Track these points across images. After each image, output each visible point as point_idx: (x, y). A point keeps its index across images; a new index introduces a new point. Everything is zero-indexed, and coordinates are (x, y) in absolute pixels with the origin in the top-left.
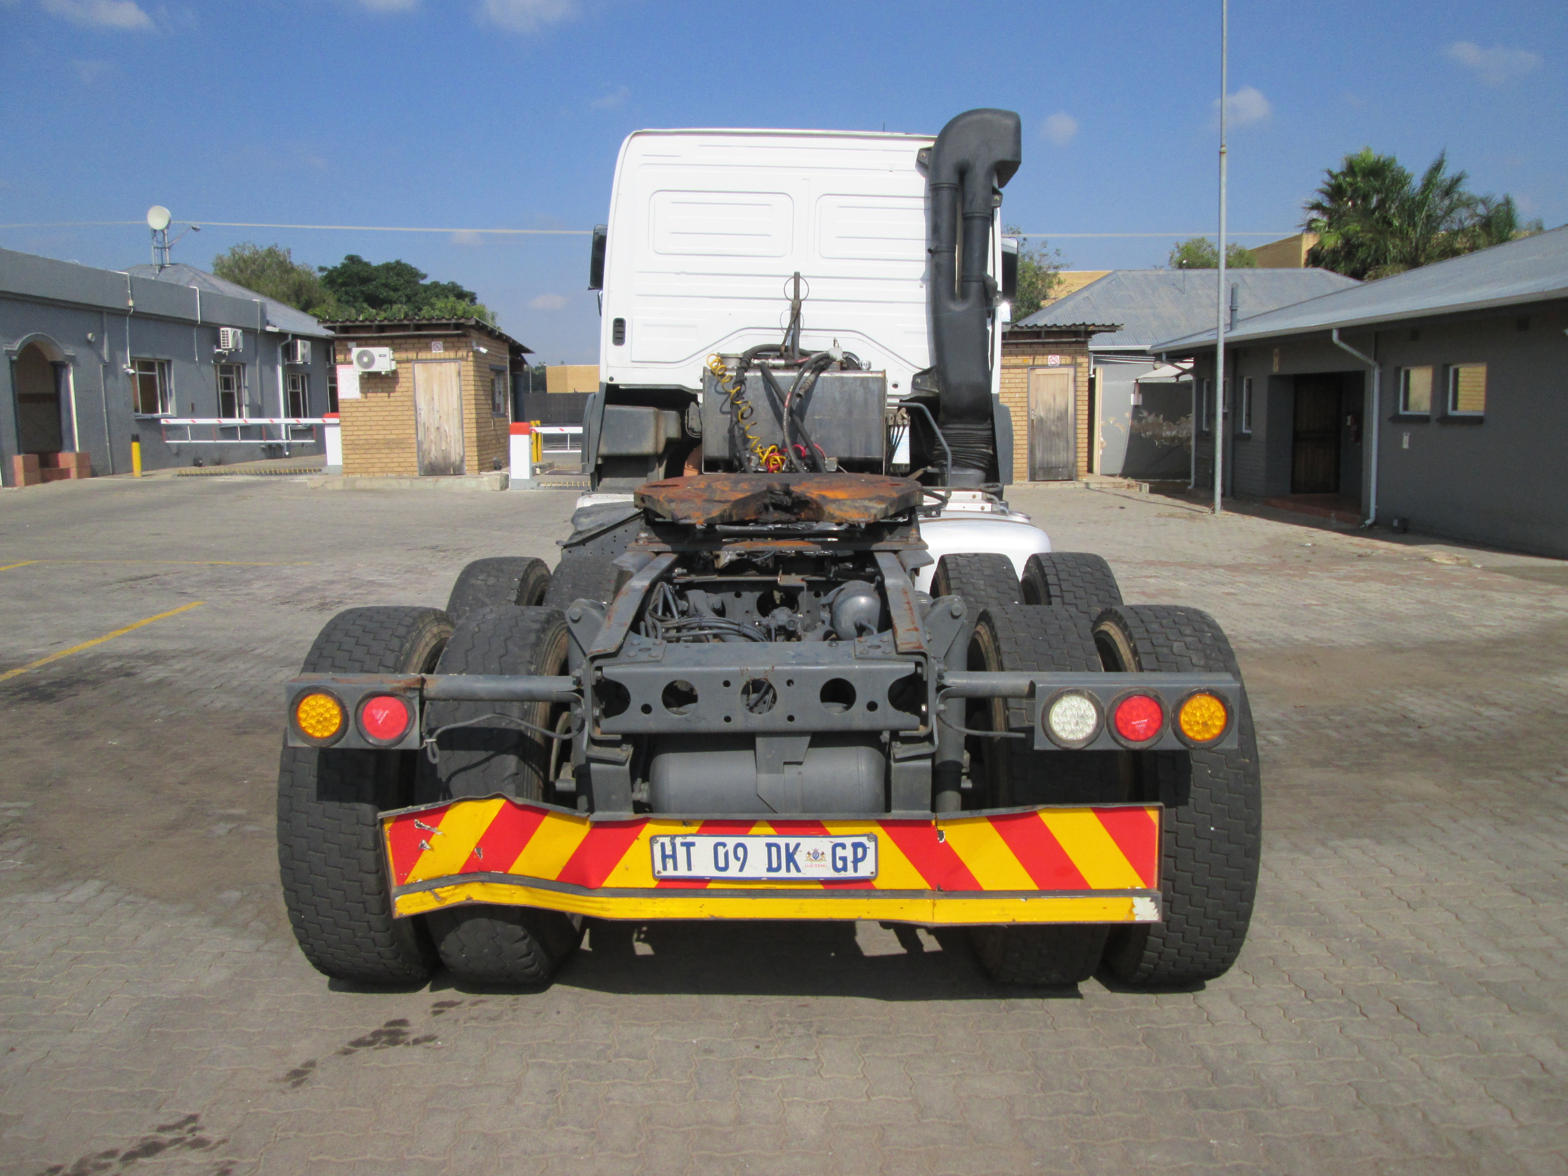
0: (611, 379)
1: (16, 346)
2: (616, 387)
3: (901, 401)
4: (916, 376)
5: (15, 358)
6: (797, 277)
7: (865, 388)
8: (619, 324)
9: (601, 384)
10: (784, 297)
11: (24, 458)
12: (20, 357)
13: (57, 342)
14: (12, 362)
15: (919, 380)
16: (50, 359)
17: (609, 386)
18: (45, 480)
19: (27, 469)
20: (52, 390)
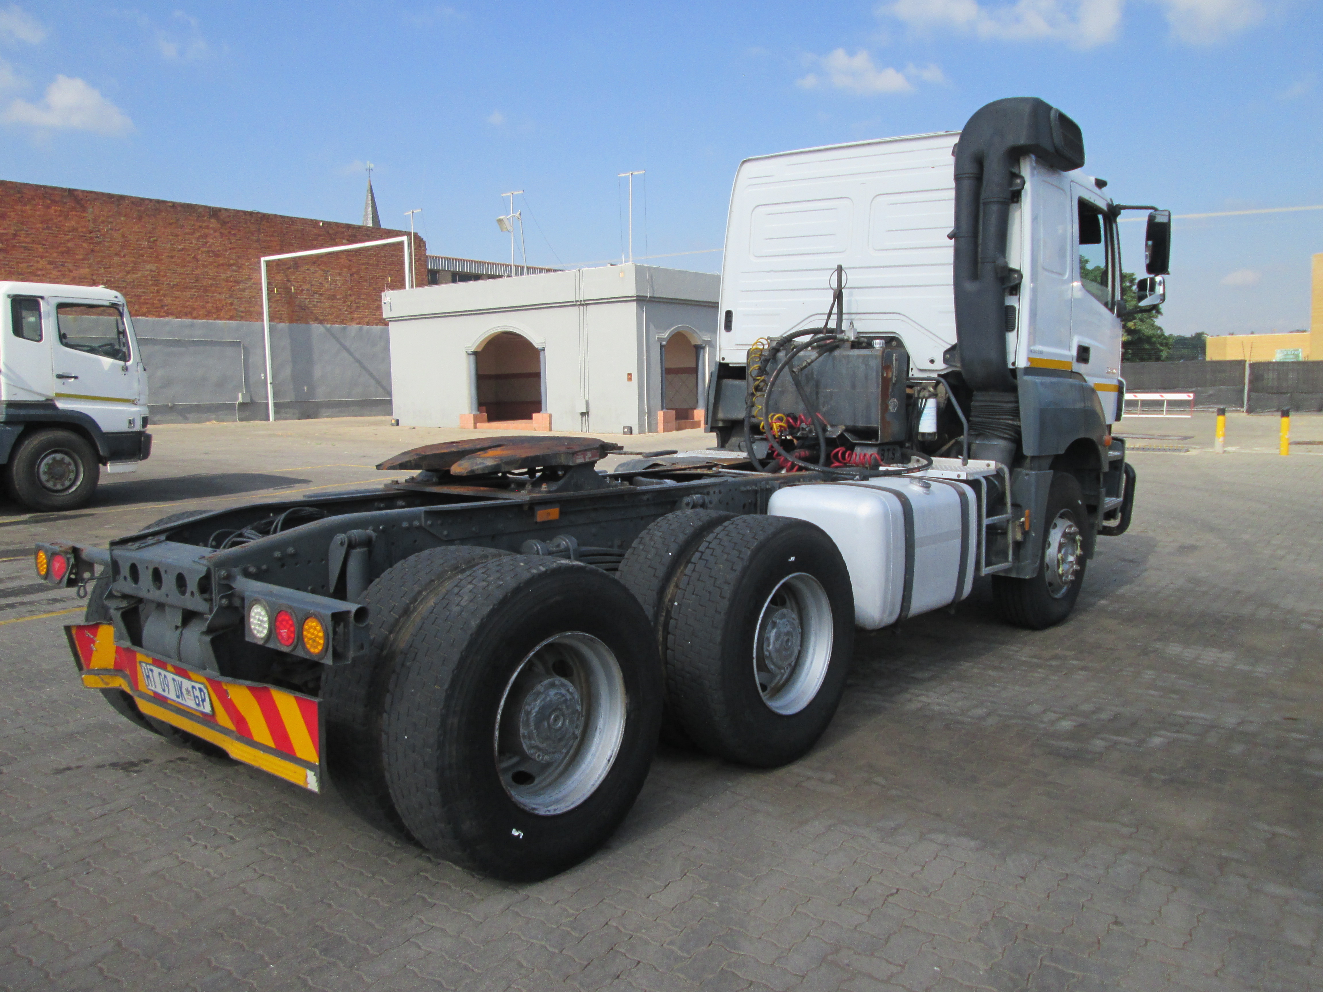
0: (723, 359)
1: (666, 335)
2: (727, 365)
3: (939, 375)
4: (946, 352)
5: (664, 343)
6: (840, 269)
7: (866, 365)
8: (729, 314)
9: (716, 362)
10: (829, 287)
11: (664, 413)
12: (667, 343)
13: (698, 331)
14: (662, 346)
15: (948, 356)
16: (693, 343)
17: (721, 364)
18: (679, 428)
19: (665, 421)
20: (694, 365)
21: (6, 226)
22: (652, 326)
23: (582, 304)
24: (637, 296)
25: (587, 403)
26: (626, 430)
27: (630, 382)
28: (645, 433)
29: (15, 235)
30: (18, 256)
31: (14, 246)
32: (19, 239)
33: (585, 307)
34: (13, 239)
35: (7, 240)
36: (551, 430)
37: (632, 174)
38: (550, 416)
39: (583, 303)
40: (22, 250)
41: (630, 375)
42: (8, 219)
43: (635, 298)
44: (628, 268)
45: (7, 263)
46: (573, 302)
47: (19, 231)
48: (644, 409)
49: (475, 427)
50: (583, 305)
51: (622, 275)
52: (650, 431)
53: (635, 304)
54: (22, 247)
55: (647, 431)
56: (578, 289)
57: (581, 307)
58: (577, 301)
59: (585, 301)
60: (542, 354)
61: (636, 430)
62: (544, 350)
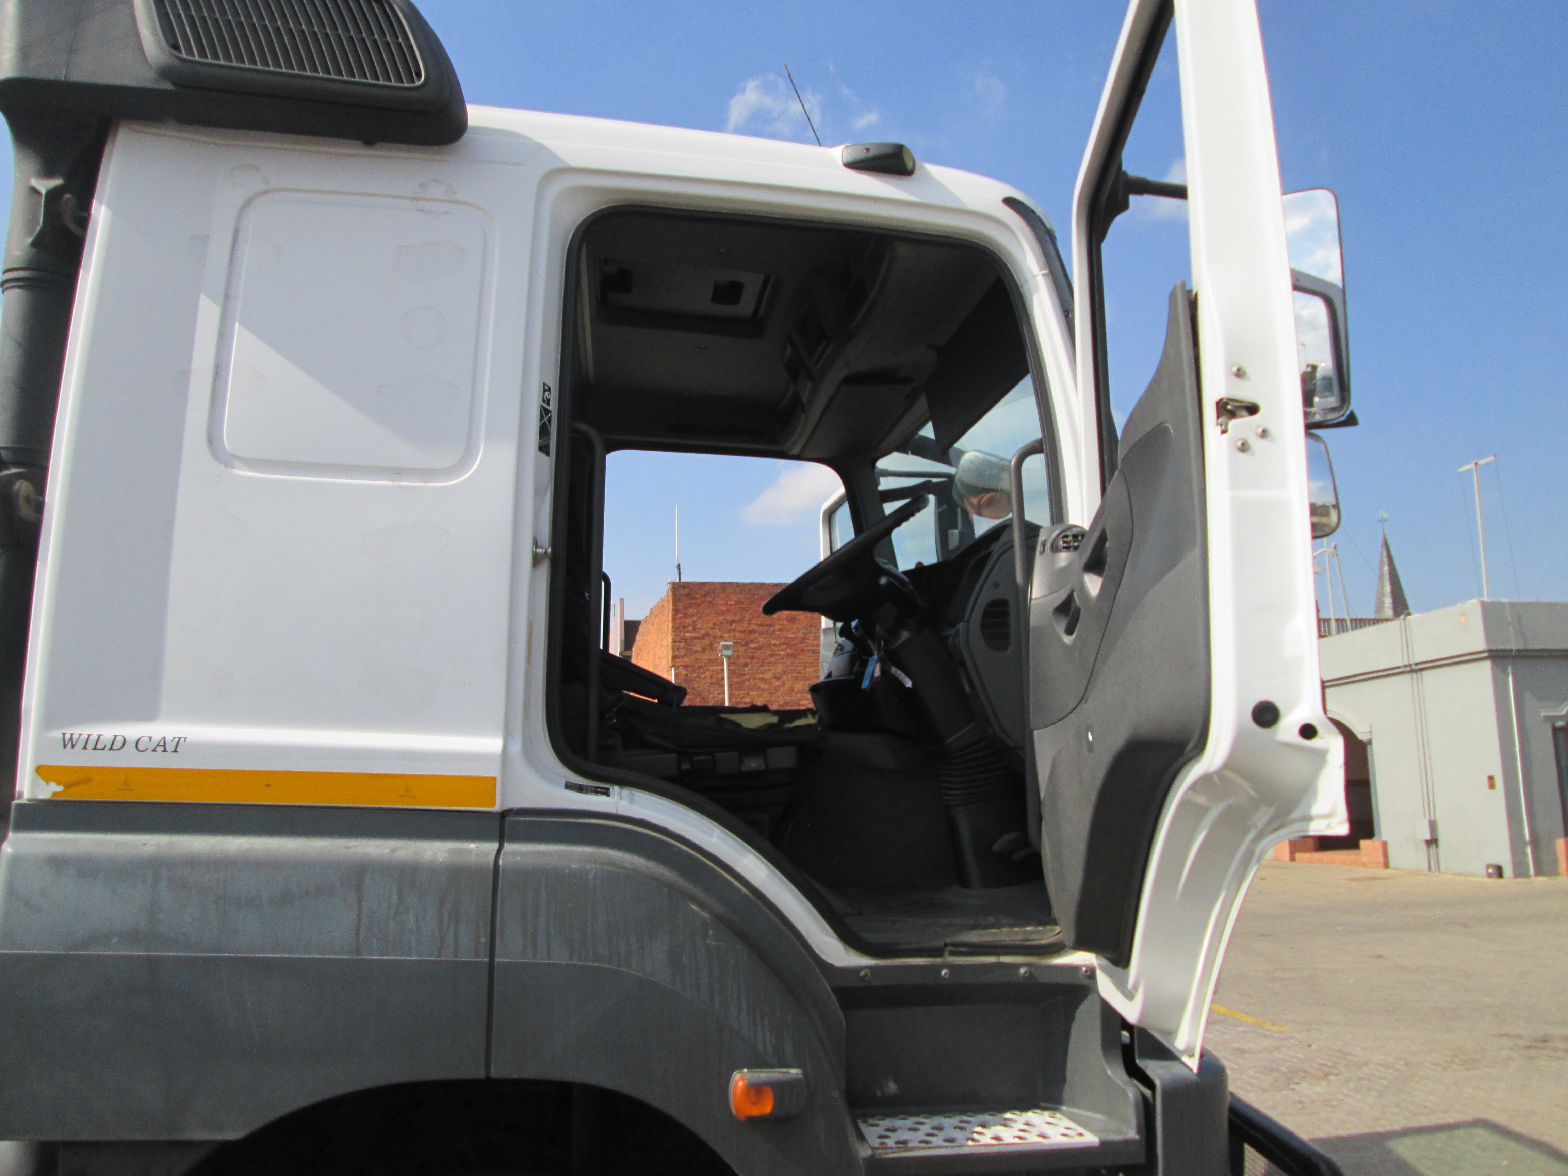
1: (1563, 714)
5: (1560, 724)
14: (1555, 730)
21: (795, 630)
22: (1529, 699)
23: (1415, 669)
24: (1490, 651)
25: (1433, 825)
26: (1490, 870)
27: (1492, 791)
28: (1527, 875)
29: (803, 639)
30: (806, 661)
31: (803, 650)
32: (807, 643)
33: (1419, 673)
34: (802, 643)
35: (795, 645)
36: (1386, 866)
37: (1476, 464)
38: (1384, 845)
39: (1414, 667)
40: (810, 654)
41: (1491, 778)
42: (797, 622)
43: (1485, 655)
44: (1472, 608)
45: (794, 668)
46: (1399, 667)
47: (808, 634)
48: (1523, 835)
49: (1292, 859)
50: (1416, 671)
51: (1463, 619)
52: (1538, 873)
53: (1487, 665)
54: (809, 650)
55: (1532, 872)
56: (1405, 647)
57: (1414, 675)
58: (1406, 666)
59: (1416, 664)
60: (1369, 748)
61: (1508, 871)
62: (1370, 742)
